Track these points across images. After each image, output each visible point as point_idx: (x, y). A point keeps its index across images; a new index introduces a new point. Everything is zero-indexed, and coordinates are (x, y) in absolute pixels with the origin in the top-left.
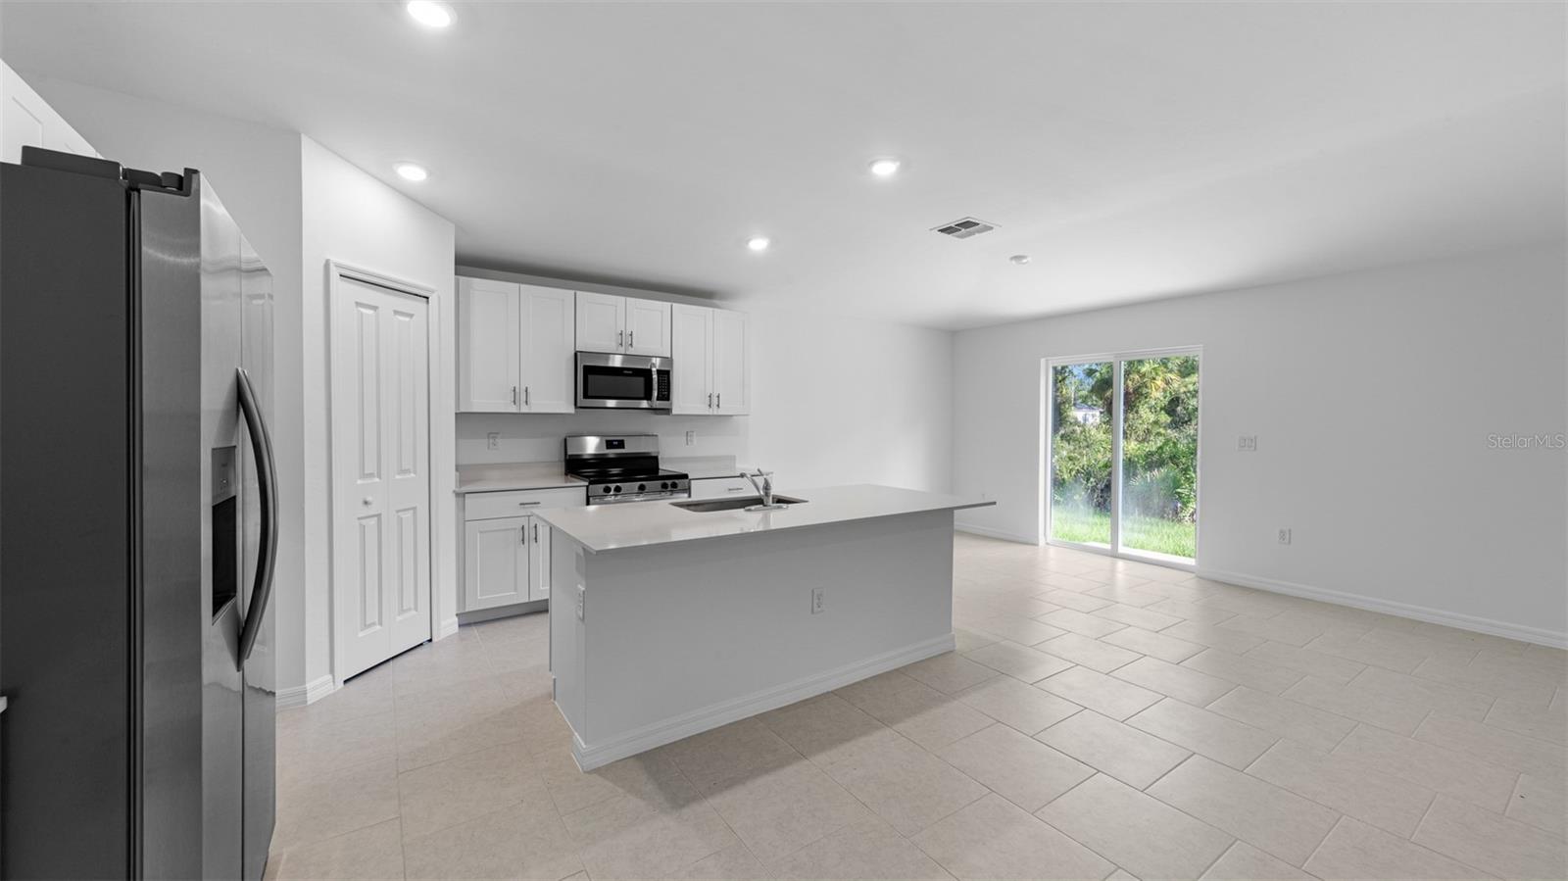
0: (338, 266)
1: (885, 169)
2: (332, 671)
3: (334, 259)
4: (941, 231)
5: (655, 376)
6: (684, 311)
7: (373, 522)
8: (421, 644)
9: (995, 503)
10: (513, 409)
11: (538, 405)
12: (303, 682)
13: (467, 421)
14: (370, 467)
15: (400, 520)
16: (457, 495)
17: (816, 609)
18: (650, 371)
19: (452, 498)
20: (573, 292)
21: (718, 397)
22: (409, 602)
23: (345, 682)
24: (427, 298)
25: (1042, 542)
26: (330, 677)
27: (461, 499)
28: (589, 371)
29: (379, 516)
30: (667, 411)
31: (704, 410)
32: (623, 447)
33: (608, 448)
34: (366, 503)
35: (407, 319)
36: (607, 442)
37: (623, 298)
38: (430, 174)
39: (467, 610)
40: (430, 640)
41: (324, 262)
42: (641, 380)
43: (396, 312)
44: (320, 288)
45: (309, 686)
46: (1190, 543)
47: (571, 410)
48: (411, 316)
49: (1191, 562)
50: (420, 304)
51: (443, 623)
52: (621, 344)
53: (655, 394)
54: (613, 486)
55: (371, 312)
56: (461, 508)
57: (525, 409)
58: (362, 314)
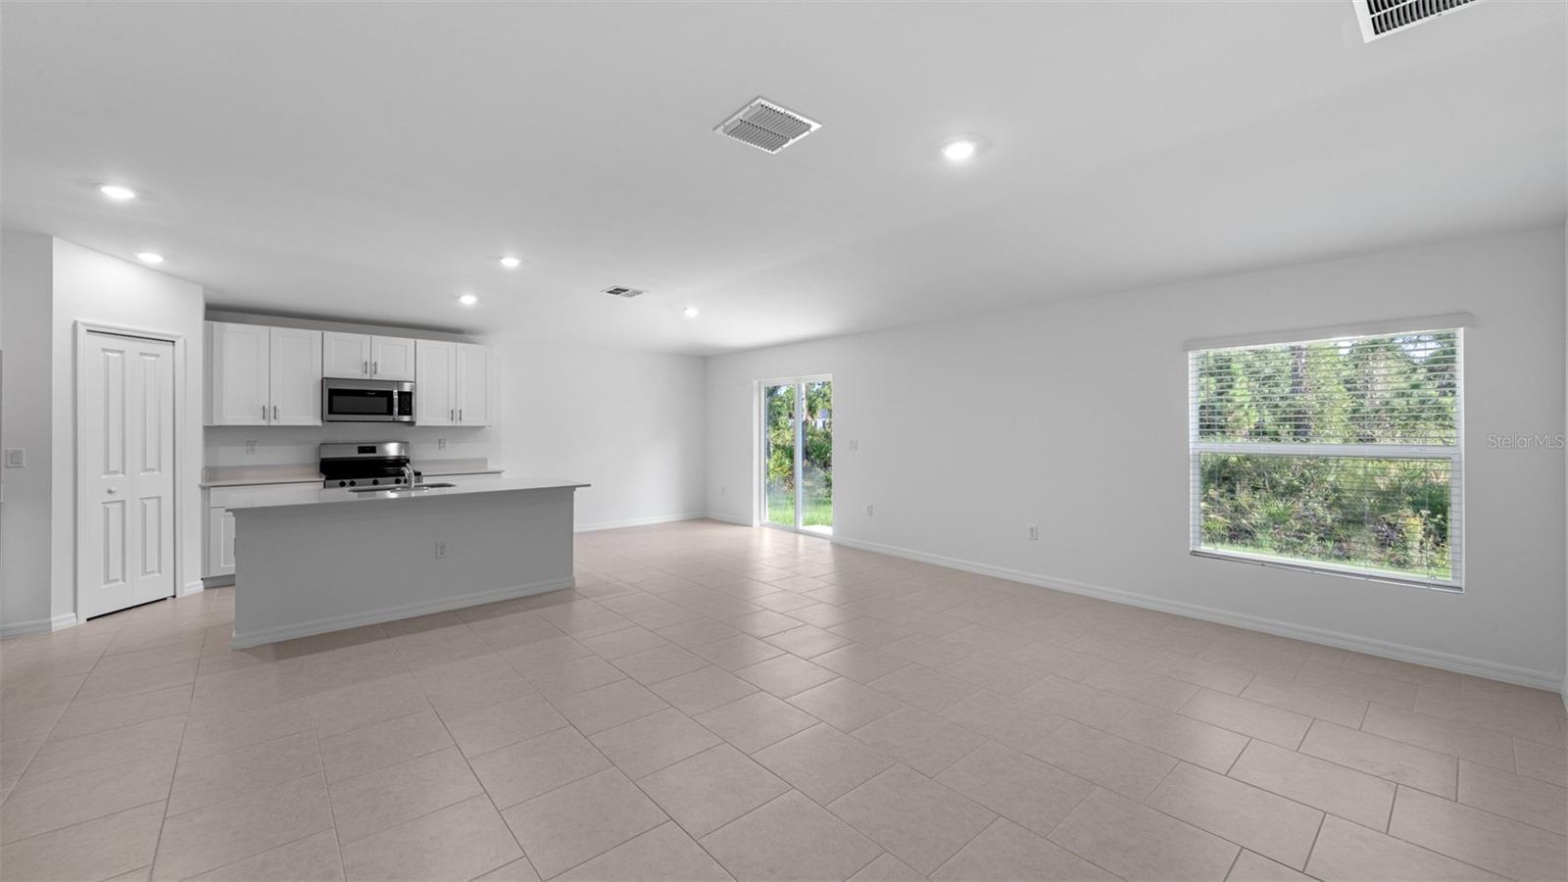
0: (84, 324)
1: (510, 262)
2: (75, 610)
3: (80, 320)
4: (610, 292)
5: (396, 397)
6: (428, 347)
7: (118, 506)
8: (165, 599)
9: (589, 485)
10: (263, 423)
11: (285, 419)
12: (49, 616)
13: (214, 433)
14: (115, 465)
15: (144, 506)
16: (203, 488)
17: (439, 555)
18: (391, 393)
19: (199, 491)
20: (320, 332)
21: (460, 412)
22: (152, 565)
23: (88, 620)
24: (174, 342)
25: (756, 523)
26: (74, 615)
27: (207, 491)
28: (333, 393)
29: (123, 502)
30: (411, 423)
31: (446, 422)
32: (375, 452)
33: (359, 452)
34: (110, 492)
35: (153, 358)
36: (359, 448)
37: (368, 336)
38: (165, 257)
39: (211, 575)
40: (174, 596)
41: (72, 323)
42: (385, 399)
43: (142, 354)
44: (69, 341)
45: (53, 619)
46: (831, 517)
47: (319, 423)
48: (158, 356)
49: (828, 531)
50: (169, 347)
51: (187, 585)
52: (366, 372)
53: (396, 410)
54: (347, 481)
55: (117, 355)
56: (206, 498)
57: (273, 423)
58: (108, 357)
